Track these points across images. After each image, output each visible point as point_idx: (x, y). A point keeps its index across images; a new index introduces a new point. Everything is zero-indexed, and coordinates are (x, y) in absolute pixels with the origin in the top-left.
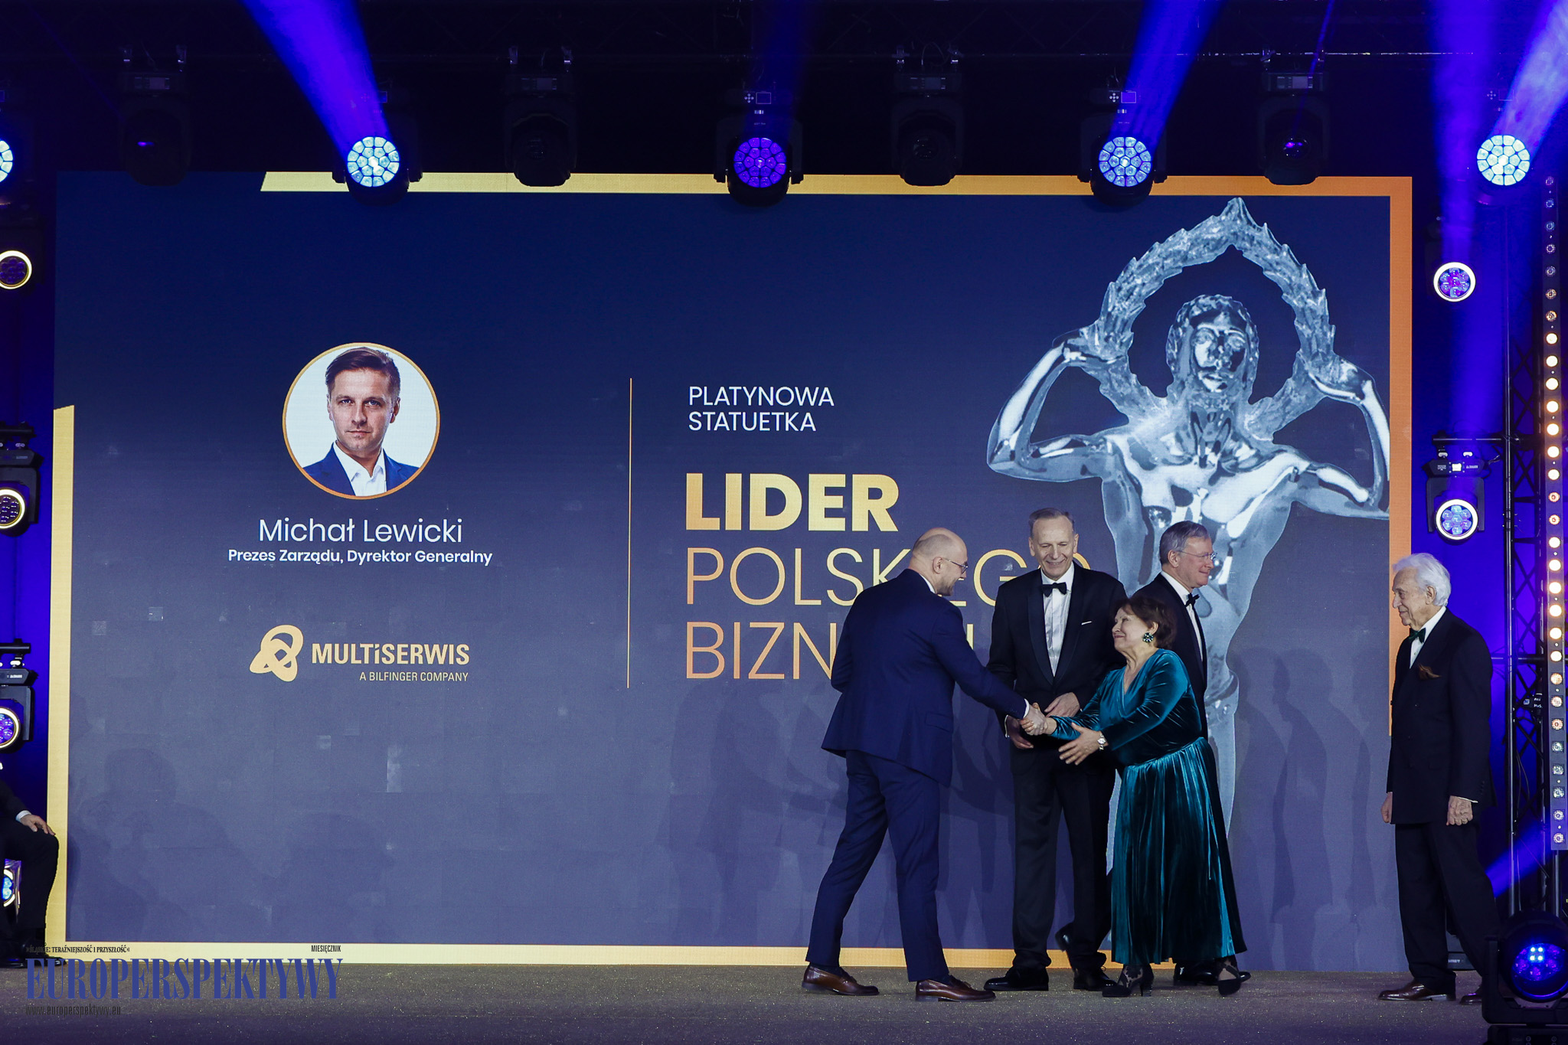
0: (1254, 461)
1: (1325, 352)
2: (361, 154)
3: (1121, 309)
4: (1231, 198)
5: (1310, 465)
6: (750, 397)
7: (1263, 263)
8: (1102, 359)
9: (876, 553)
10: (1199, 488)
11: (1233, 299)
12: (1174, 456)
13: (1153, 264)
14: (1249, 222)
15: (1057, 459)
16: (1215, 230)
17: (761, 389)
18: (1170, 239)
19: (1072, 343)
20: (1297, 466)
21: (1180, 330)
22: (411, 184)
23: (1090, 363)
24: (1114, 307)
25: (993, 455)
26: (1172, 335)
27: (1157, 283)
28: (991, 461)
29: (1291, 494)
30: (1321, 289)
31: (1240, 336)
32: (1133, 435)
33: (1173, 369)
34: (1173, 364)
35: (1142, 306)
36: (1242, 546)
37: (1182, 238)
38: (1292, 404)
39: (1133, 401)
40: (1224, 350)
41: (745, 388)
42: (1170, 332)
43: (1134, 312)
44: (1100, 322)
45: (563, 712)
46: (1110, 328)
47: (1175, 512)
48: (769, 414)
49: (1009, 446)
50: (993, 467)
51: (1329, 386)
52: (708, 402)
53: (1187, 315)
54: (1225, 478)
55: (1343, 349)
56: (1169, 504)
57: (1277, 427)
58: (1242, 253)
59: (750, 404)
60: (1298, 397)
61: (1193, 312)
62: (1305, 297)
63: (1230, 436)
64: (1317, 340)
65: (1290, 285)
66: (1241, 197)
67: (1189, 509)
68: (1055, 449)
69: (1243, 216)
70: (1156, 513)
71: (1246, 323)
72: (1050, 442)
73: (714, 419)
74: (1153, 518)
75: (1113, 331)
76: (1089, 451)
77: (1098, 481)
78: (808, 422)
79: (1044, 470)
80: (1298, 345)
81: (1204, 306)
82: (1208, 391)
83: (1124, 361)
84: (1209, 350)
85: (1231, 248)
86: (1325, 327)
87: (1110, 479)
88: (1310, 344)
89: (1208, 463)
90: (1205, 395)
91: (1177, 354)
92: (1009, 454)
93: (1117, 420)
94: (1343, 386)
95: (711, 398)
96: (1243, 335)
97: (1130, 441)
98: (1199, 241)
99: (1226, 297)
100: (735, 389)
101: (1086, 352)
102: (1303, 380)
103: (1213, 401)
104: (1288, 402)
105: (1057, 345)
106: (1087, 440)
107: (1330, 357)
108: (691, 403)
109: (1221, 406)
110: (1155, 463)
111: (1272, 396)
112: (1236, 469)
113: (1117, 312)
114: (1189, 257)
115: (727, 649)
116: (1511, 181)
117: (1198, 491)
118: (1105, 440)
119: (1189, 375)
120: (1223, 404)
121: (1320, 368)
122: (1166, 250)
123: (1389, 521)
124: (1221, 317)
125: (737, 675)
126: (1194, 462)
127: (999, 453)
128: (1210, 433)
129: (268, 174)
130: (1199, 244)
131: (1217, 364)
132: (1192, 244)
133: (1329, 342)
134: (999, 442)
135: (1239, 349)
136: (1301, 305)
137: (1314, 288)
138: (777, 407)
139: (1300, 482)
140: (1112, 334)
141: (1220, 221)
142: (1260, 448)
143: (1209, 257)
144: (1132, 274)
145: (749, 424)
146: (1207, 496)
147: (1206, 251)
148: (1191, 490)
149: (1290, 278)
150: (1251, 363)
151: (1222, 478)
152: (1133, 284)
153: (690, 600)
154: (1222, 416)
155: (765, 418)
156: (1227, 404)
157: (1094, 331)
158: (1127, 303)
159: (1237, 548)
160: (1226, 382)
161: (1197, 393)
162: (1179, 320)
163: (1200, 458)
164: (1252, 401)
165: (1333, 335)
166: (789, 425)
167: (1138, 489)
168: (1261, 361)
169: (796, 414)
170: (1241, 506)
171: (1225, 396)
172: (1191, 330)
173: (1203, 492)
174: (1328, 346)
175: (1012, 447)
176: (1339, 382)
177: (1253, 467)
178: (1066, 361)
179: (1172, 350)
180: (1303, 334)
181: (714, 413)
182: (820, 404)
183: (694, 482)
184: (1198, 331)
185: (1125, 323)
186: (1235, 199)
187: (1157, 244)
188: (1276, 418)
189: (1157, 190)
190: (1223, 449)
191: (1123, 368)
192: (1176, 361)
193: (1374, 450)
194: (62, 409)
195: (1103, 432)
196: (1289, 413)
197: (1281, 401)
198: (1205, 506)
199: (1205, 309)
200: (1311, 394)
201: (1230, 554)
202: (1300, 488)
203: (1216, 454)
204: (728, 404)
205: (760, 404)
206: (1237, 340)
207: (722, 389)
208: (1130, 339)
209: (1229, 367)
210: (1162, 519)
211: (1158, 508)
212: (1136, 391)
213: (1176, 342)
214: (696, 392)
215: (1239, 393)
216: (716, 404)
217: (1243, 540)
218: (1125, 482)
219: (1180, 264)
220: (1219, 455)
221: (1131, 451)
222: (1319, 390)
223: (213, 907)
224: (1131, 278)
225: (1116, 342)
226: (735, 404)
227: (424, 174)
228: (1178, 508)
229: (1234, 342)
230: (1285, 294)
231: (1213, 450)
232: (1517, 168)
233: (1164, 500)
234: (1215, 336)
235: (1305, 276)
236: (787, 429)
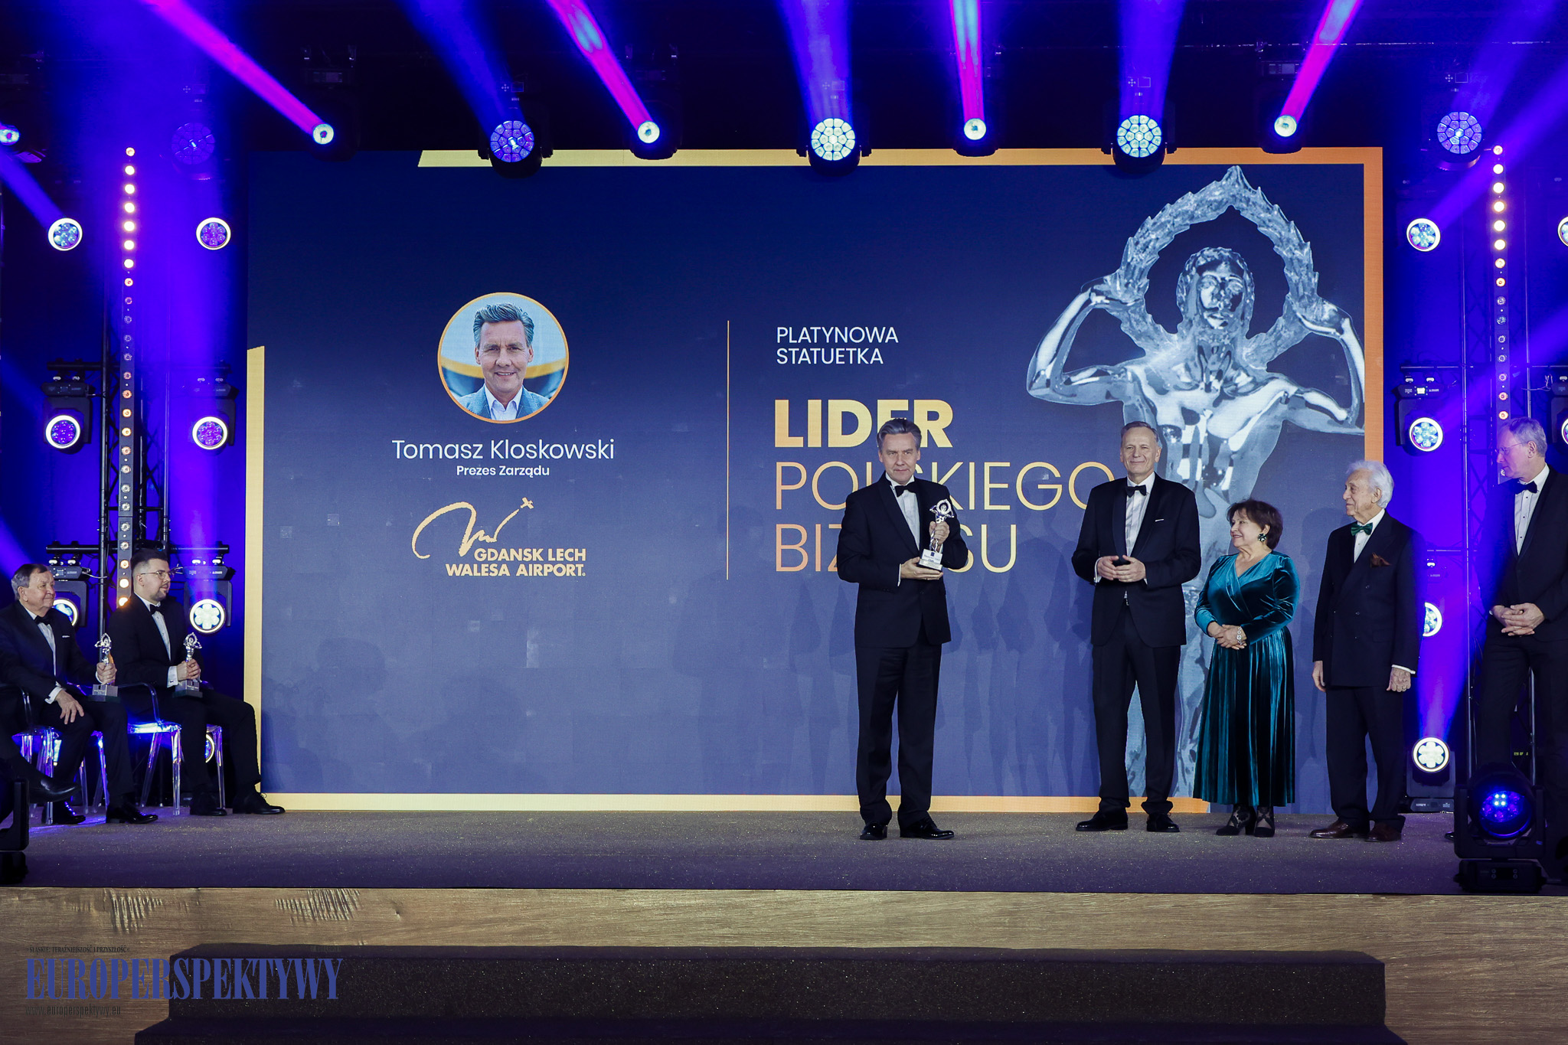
0: (1251, 387)
1: (1310, 295)
2: (501, 135)
3: (1139, 260)
4: (1231, 166)
5: (1298, 390)
6: (828, 336)
7: (1259, 220)
8: (1123, 300)
9: (935, 465)
10: (1205, 410)
11: (1233, 251)
12: (1184, 383)
13: (1165, 222)
14: (1246, 187)
15: (1084, 387)
16: (1217, 193)
17: (837, 329)
18: (1179, 200)
19: (1098, 289)
20: (1287, 390)
21: (1188, 277)
22: (543, 159)
23: (1113, 305)
24: (1133, 259)
25: (1031, 385)
26: (1181, 281)
27: (1169, 238)
28: (1030, 389)
29: (1282, 414)
30: (1306, 241)
31: (1239, 282)
32: (1149, 365)
33: (1182, 310)
34: (1182, 305)
35: (1157, 257)
36: (1242, 458)
37: (1190, 200)
38: (1282, 338)
39: (1149, 336)
40: (1225, 293)
41: (823, 328)
42: (1179, 279)
43: (1150, 262)
44: (1120, 271)
45: (673, 600)
46: (1129, 276)
47: (1184, 429)
48: (843, 349)
49: (1045, 375)
50: (1032, 393)
51: (1313, 323)
52: (793, 340)
53: (1194, 265)
54: (1227, 401)
55: (1325, 291)
56: (1180, 423)
57: (1270, 357)
58: (1240, 212)
59: (828, 341)
60: (1288, 332)
61: (1199, 262)
62: (1293, 248)
63: (1231, 365)
64: (1304, 285)
65: (1280, 239)
66: (1239, 165)
67: (1196, 428)
68: (1084, 377)
69: (1240, 181)
70: (1169, 430)
71: (1243, 271)
72: (1079, 372)
73: (798, 354)
74: (1166, 435)
75: (1132, 278)
76: (1112, 379)
77: (1119, 404)
78: (877, 357)
79: (1075, 396)
80: (1287, 290)
81: (1208, 257)
82: (1212, 328)
83: (1141, 304)
84: (1213, 294)
85: (1231, 208)
86: (1309, 273)
87: (1129, 403)
88: (1297, 289)
89: (1212, 388)
90: (1209, 331)
91: (1186, 297)
92: (1044, 382)
93: (1135, 352)
94: (1326, 323)
95: (796, 336)
96: (1241, 281)
97: (1146, 371)
98: (1204, 202)
99: (1227, 249)
100: (815, 329)
101: (1109, 296)
102: (1292, 319)
103: (1216, 337)
104: (1279, 337)
105: (1085, 290)
106: (1110, 370)
107: (1314, 299)
108: (779, 341)
109: (1223, 341)
110: (1167, 389)
111: (1266, 332)
112: (1236, 393)
113: (1135, 263)
114: (1196, 216)
115: (810, 547)
116: (1466, 149)
117: (1205, 412)
118: (1126, 370)
119: (1195, 315)
120: (1224, 339)
121: (1306, 308)
122: (1176, 210)
123: (1364, 437)
124: (1223, 265)
125: (818, 569)
126: (1200, 387)
127: (1037, 381)
128: (1214, 363)
129: (424, 151)
130: (1203, 205)
131: (1220, 306)
132: (1198, 205)
133: (1313, 286)
134: (1037, 372)
135: (1237, 293)
136: (1290, 256)
137: (1301, 241)
138: (850, 344)
139: (1290, 402)
140: (1131, 281)
141: (1221, 186)
142: (1256, 376)
143: (1212, 216)
144: (1148, 230)
145: (828, 358)
146: (1212, 416)
147: (1210, 210)
148: (1198, 412)
149: (1280, 233)
150: (1248, 304)
151: (1224, 401)
152: (1148, 239)
153: (779, 506)
154: (1224, 349)
155: (840, 353)
156: (1228, 339)
157: (1116, 278)
158: (1143, 255)
159: (1237, 460)
160: (1227, 321)
161: (1203, 330)
162: (1187, 269)
163: (1206, 384)
164: (1249, 336)
165: (1316, 281)
166: (861, 359)
167: (1153, 410)
168: (1256, 304)
169: (867, 349)
170: (1240, 425)
171: (1227, 332)
172: (1197, 277)
173: (1208, 413)
174: (1313, 290)
175: (1048, 377)
176: (1322, 320)
177: (1250, 392)
178: (1092, 304)
179: (1181, 294)
180: (1291, 280)
181: (798, 349)
182: (887, 341)
183: (782, 407)
184: (1203, 278)
185: (1142, 272)
186: (1233, 167)
187: (1168, 205)
188: (1269, 351)
189: (1169, 159)
190: (1224, 377)
191: (1140, 309)
192: (1185, 303)
193: (1352, 376)
194: (254, 349)
195: (1124, 363)
196: (1280, 346)
197: (1273, 336)
198: (1209, 425)
199: (1209, 260)
200: (1298, 331)
201: (1231, 464)
202: (1290, 409)
203: (1219, 381)
204: (810, 341)
205: (836, 341)
206: (1236, 285)
207: (805, 329)
208: (1146, 285)
209: (1229, 308)
210: (1174, 437)
211: (1170, 427)
212: (1151, 328)
213: (1184, 287)
214: (783, 332)
215: (1237, 332)
216: (799, 341)
217: (1243, 452)
218: (1143, 405)
219: (1188, 222)
220: (1222, 381)
221: (1148, 378)
222: (1304, 325)
223: (382, 764)
224: (1147, 234)
225: (1134, 287)
226: (815, 341)
227: (554, 151)
228: (1187, 426)
229: (1233, 287)
230: (1276, 247)
231: (1216, 378)
232: (1471, 139)
233: (1176, 420)
234: (1218, 281)
235: (1293, 231)
236: (859, 362)
